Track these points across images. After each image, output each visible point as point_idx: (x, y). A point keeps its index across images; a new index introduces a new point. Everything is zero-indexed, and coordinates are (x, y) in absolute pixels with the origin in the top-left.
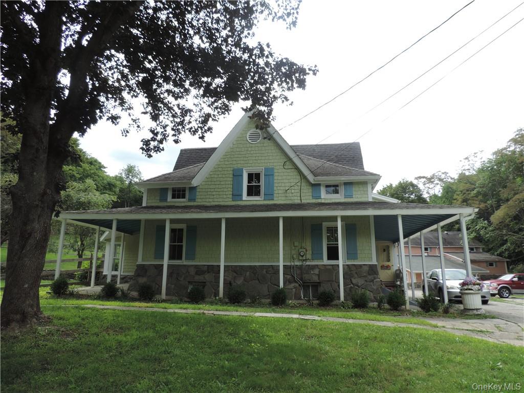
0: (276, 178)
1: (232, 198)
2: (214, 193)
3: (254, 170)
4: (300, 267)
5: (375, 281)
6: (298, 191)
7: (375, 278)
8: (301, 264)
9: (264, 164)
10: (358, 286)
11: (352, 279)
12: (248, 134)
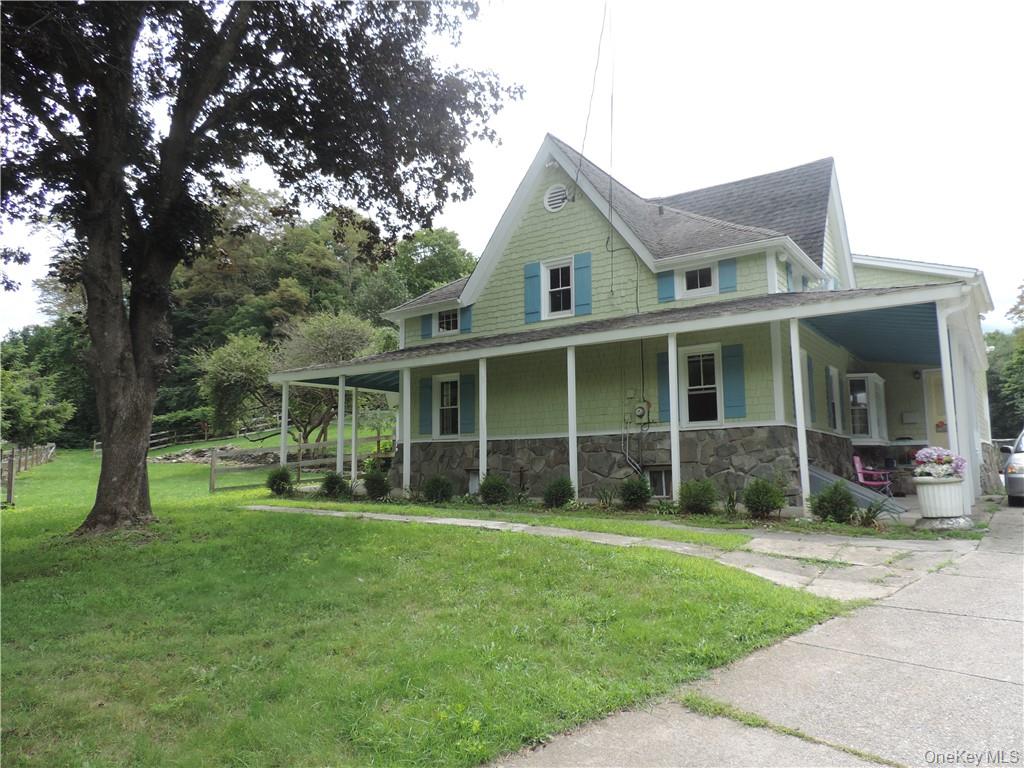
0: (593, 271)
1: (526, 319)
2: (496, 314)
3: (559, 262)
4: (638, 438)
5: (778, 459)
6: (633, 291)
7: (778, 455)
8: (639, 431)
9: (574, 249)
10: (742, 470)
11: (733, 457)
12: (547, 195)
